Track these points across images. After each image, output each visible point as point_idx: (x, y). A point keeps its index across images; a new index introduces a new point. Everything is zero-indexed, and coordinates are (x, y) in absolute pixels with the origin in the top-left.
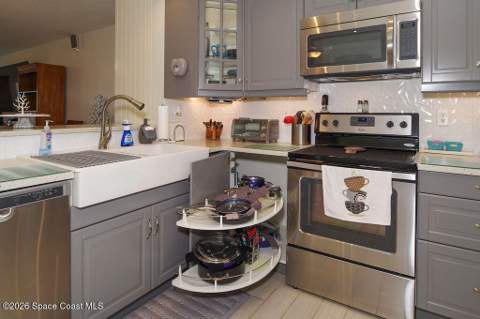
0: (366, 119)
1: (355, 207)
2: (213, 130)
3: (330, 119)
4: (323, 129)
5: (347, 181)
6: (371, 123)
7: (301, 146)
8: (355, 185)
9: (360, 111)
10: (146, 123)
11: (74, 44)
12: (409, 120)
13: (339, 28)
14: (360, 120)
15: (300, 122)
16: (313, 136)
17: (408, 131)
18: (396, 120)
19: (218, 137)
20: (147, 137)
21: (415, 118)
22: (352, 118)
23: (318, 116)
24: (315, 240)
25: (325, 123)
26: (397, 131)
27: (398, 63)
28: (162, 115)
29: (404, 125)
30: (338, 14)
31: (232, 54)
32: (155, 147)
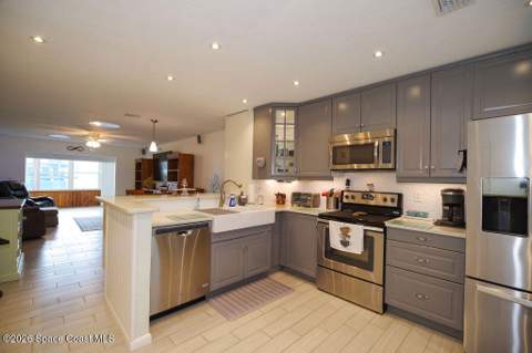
0: (371, 195)
1: (345, 244)
2: (281, 198)
3: (350, 194)
4: (345, 200)
5: (341, 229)
6: (372, 198)
7: (332, 210)
8: (345, 232)
10: (242, 194)
11: (199, 141)
12: (396, 197)
15: (331, 195)
16: (340, 205)
17: (395, 205)
18: (389, 197)
19: (284, 203)
20: (243, 202)
21: (400, 196)
22: (363, 195)
23: (343, 192)
24: (332, 263)
25: (347, 197)
26: (389, 204)
27: (381, 165)
28: (250, 190)
29: (393, 200)
31: (291, 153)
32: (247, 207)
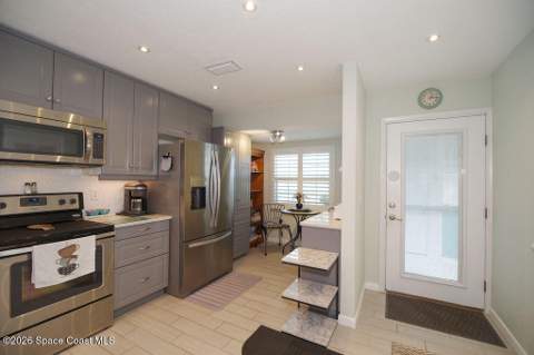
0: (38, 199)
1: (67, 270)
5: (60, 252)
6: (44, 202)
9: (29, 192)
12: (76, 197)
13: (38, 121)
14: (31, 200)
17: (76, 206)
18: (67, 198)
21: (81, 195)
22: (21, 200)
26: (67, 206)
27: (92, 160)
29: (73, 201)
30: (40, 109)
